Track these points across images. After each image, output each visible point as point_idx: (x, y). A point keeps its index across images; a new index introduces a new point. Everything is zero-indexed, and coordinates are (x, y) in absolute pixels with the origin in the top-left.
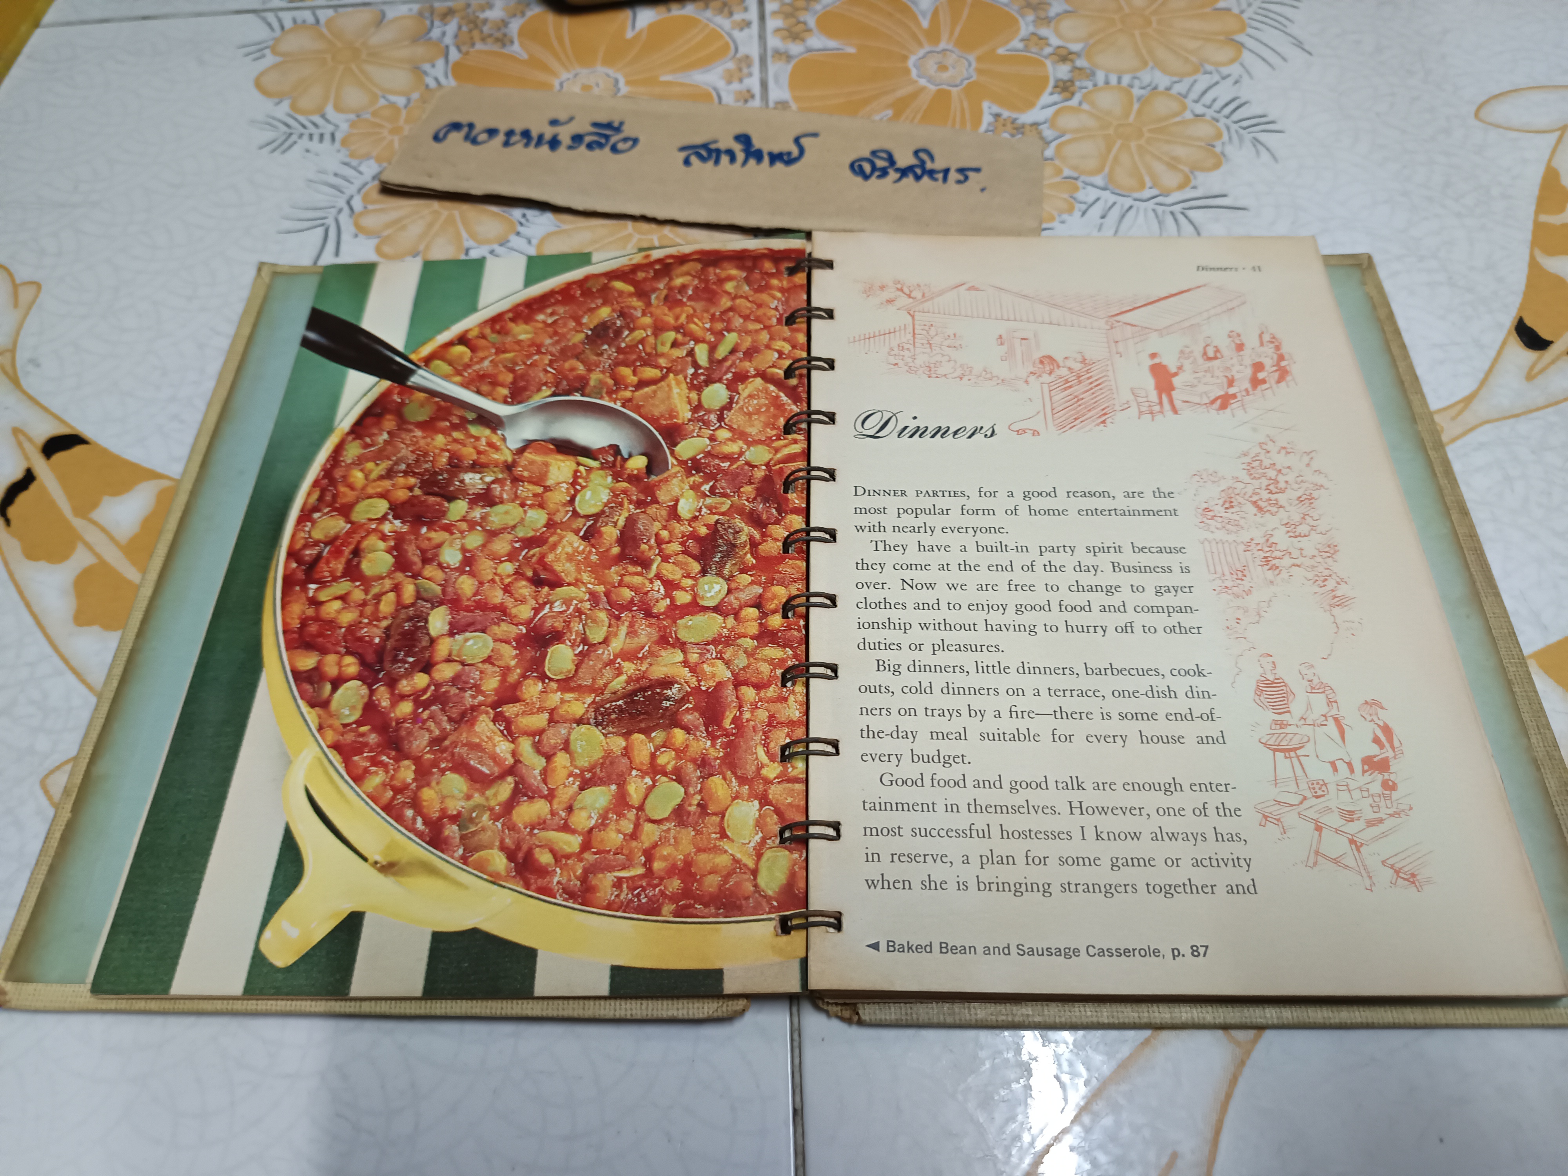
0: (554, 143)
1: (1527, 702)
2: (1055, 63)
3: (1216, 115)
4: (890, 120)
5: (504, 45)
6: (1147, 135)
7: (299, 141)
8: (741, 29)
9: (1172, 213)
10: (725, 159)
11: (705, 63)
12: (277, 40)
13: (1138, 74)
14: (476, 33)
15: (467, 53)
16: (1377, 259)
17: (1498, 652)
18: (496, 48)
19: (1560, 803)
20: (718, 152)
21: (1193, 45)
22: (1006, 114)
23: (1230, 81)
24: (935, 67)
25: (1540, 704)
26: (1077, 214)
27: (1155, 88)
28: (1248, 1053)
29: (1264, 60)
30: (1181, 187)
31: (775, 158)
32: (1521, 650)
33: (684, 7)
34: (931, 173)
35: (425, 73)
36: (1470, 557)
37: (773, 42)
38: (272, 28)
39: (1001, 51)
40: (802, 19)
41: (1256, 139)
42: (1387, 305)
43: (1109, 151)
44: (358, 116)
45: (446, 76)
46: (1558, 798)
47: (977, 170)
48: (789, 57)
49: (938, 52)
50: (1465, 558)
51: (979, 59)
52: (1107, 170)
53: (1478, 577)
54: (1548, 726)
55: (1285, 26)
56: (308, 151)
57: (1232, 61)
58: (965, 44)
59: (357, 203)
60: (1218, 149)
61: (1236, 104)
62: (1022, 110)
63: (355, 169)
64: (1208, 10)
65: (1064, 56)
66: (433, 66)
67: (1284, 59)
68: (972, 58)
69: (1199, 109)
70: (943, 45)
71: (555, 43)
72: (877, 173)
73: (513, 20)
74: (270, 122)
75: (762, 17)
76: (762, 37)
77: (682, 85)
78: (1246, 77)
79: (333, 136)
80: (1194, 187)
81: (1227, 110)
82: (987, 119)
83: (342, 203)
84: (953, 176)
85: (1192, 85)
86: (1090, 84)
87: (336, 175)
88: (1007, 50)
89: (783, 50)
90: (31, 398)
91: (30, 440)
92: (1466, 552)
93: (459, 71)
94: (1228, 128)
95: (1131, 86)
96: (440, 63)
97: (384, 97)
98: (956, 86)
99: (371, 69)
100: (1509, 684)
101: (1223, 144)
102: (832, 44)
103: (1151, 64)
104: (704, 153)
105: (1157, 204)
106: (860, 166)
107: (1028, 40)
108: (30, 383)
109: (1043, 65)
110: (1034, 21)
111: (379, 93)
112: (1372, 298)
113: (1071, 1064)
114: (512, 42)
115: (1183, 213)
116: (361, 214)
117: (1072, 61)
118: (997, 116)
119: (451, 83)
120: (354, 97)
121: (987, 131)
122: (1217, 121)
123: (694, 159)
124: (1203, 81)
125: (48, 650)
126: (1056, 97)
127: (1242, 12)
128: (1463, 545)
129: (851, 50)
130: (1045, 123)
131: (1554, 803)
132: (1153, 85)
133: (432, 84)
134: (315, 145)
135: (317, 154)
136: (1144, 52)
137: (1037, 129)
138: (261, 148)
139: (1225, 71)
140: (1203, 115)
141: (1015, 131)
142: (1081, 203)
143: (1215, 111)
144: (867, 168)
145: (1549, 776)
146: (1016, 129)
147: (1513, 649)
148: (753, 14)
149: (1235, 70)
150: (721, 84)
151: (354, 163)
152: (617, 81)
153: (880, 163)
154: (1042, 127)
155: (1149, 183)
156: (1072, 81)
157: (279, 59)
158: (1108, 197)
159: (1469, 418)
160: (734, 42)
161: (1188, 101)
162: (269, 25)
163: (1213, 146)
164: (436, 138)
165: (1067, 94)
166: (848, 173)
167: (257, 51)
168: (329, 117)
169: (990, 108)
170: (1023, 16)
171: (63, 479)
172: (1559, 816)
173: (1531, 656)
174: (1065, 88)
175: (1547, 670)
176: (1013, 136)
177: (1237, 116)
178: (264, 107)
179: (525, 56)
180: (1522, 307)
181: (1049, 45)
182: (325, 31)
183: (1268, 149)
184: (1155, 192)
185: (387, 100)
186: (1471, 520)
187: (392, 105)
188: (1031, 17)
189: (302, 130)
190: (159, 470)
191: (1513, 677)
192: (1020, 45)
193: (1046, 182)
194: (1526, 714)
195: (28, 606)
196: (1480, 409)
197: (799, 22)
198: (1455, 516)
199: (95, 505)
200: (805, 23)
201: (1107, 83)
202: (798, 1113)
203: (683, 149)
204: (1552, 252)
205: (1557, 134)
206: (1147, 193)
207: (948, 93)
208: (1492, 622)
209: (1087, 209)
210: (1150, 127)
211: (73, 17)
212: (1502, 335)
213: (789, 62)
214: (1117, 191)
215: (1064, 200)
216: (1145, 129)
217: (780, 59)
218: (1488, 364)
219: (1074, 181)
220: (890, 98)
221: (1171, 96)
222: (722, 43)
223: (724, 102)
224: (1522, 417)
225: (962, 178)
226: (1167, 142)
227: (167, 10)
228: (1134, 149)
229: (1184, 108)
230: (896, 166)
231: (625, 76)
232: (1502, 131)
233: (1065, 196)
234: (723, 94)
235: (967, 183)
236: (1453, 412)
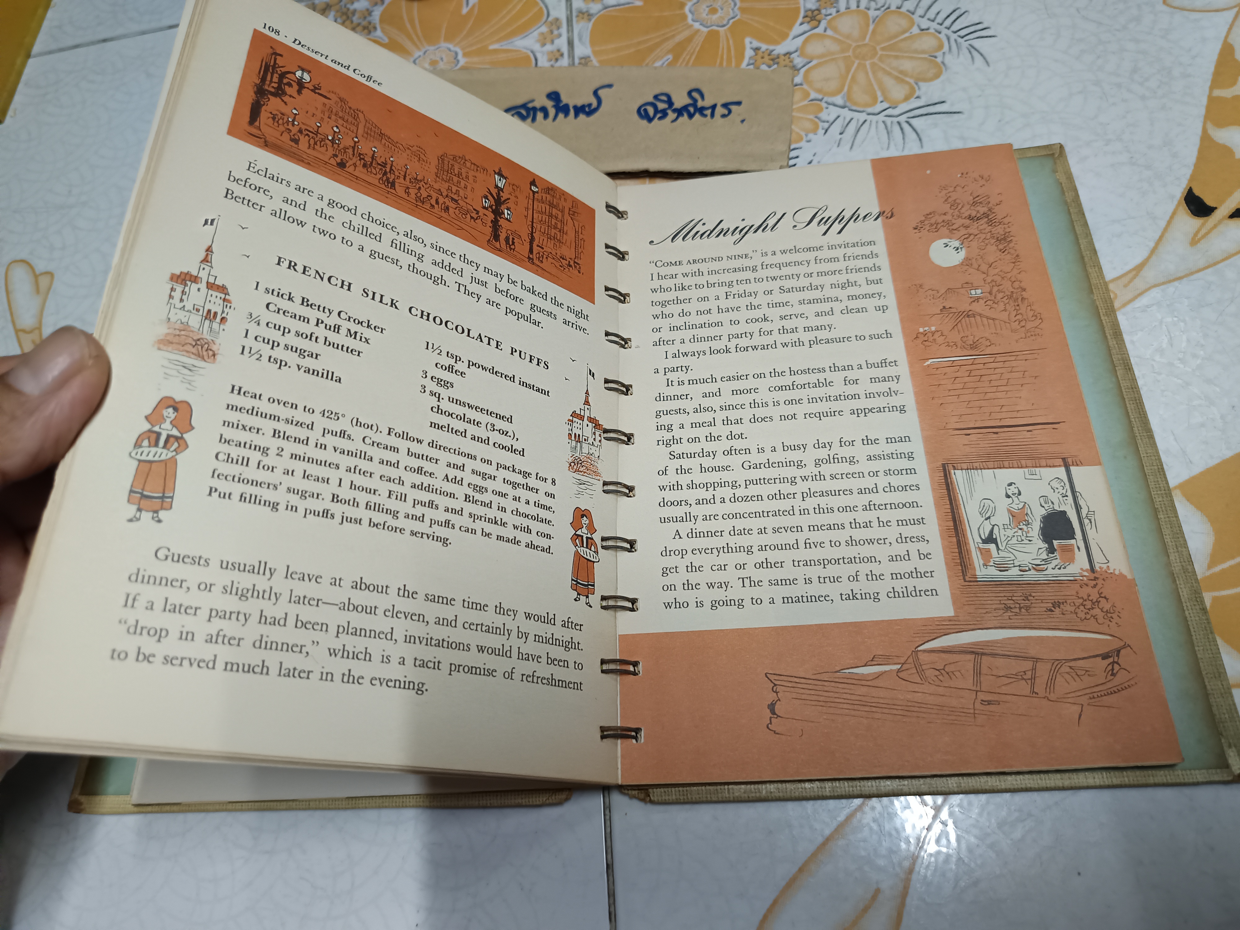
1: (1169, 526)
3: (938, 27)
4: (669, 64)
5: (369, 32)
6: (880, 53)
9: (899, 123)
10: (540, 115)
11: (522, 30)
14: (348, 23)
16: (1067, 149)
17: (1150, 485)
18: (364, 35)
19: (1190, 607)
20: (534, 109)
22: (764, 47)
24: (707, 9)
25: (1180, 526)
26: (821, 132)
27: (889, 8)
30: (907, 99)
31: (580, 110)
32: (1167, 483)
34: (701, 111)
36: (1130, 406)
37: (578, 3)
41: (970, 45)
42: (1074, 189)
43: (848, 71)
46: (1188, 604)
47: (739, 103)
48: (590, 16)
50: (1126, 408)
52: (846, 89)
53: (1136, 424)
54: (1185, 545)
60: (939, 60)
61: (956, 14)
62: (777, 43)
69: (925, 24)
71: (408, 26)
72: (659, 115)
73: (375, 8)
77: (507, 51)
80: (918, 97)
81: (948, 22)
82: (749, 53)
84: (720, 111)
86: (833, 11)
89: (584, 10)
92: (1127, 402)
94: (948, 38)
95: (868, 8)
98: (724, 26)
100: (1156, 511)
101: (944, 53)
104: (524, 112)
105: (886, 116)
106: (645, 110)
112: (1063, 183)
114: (375, 29)
115: (907, 122)
118: (756, 49)
121: (748, 65)
122: (939, 32)
123: (516, 118)
126: (806, 27)
128: (1125, 397)
129: (639, 3)
130: (796, 51)
131: (1185, 608)
132: (886, 6)
137: (789, 58)
140: (928, 29)
141: (771, 62)
142: (824, 122)
143: (938, 24)
144: (651, 111)
145: (1182, 586)
146: (773, 60)
147: (1160, 482)
150: (537, 47)
152: (456, 54)
153: (661, 106)
154: (792, 56)
155: (880, 99)
156: (819, 10)
158: (846, 114)
159: (1139, 284)
160: (547, 7)
161: (916, 17)
163: (936, 57)
165: (814, 23)
166: (636, 116)
169: (751, 43)
172: (1189, 619)
173: (1176, 488)
174: (813, 17)
175: (1189, 498)
176: (770, 67)
177: (956, 26)
179: (386, 40)
180: (1192, 178)
183: (981, 55)
184: (885, 105)
186: (1133, 374)
191: (1159, 506)
193: (794, 107)
194: (1168, 537)
196: (1150, 274)
198: (1120, 372)
201: (848, 8)
202: (610, 867)
203: (506, 111)
204: (1220, 124)
205: (1236, 10)
206: (879, 107)
207: (717, 32)
208: (1144, 460)
209: (829, 127)
210: (883, 45)
211: (54, 47)
212: (1171, 207)
213: (590, 20)
214: (854, 108)
215: (811, 120)
216: (878, 48)
217: (583, 18)
218: (1159, 234)
219: (819, 102)
220: (670, 44)
221: (901, 13)
222: (536, 10)
223: (539, 64)
224: (1185, 279)
225: (726, 112)
226: (897, 57)
227: (120, 31)
228: (868, 67)
229: (912, 23)
230: (674, 107)
231: (463, 49)
232: (1186, 13)
233: (811, 117)
234: (539, 56)
235: (729, 117)
236: (1125, 280)
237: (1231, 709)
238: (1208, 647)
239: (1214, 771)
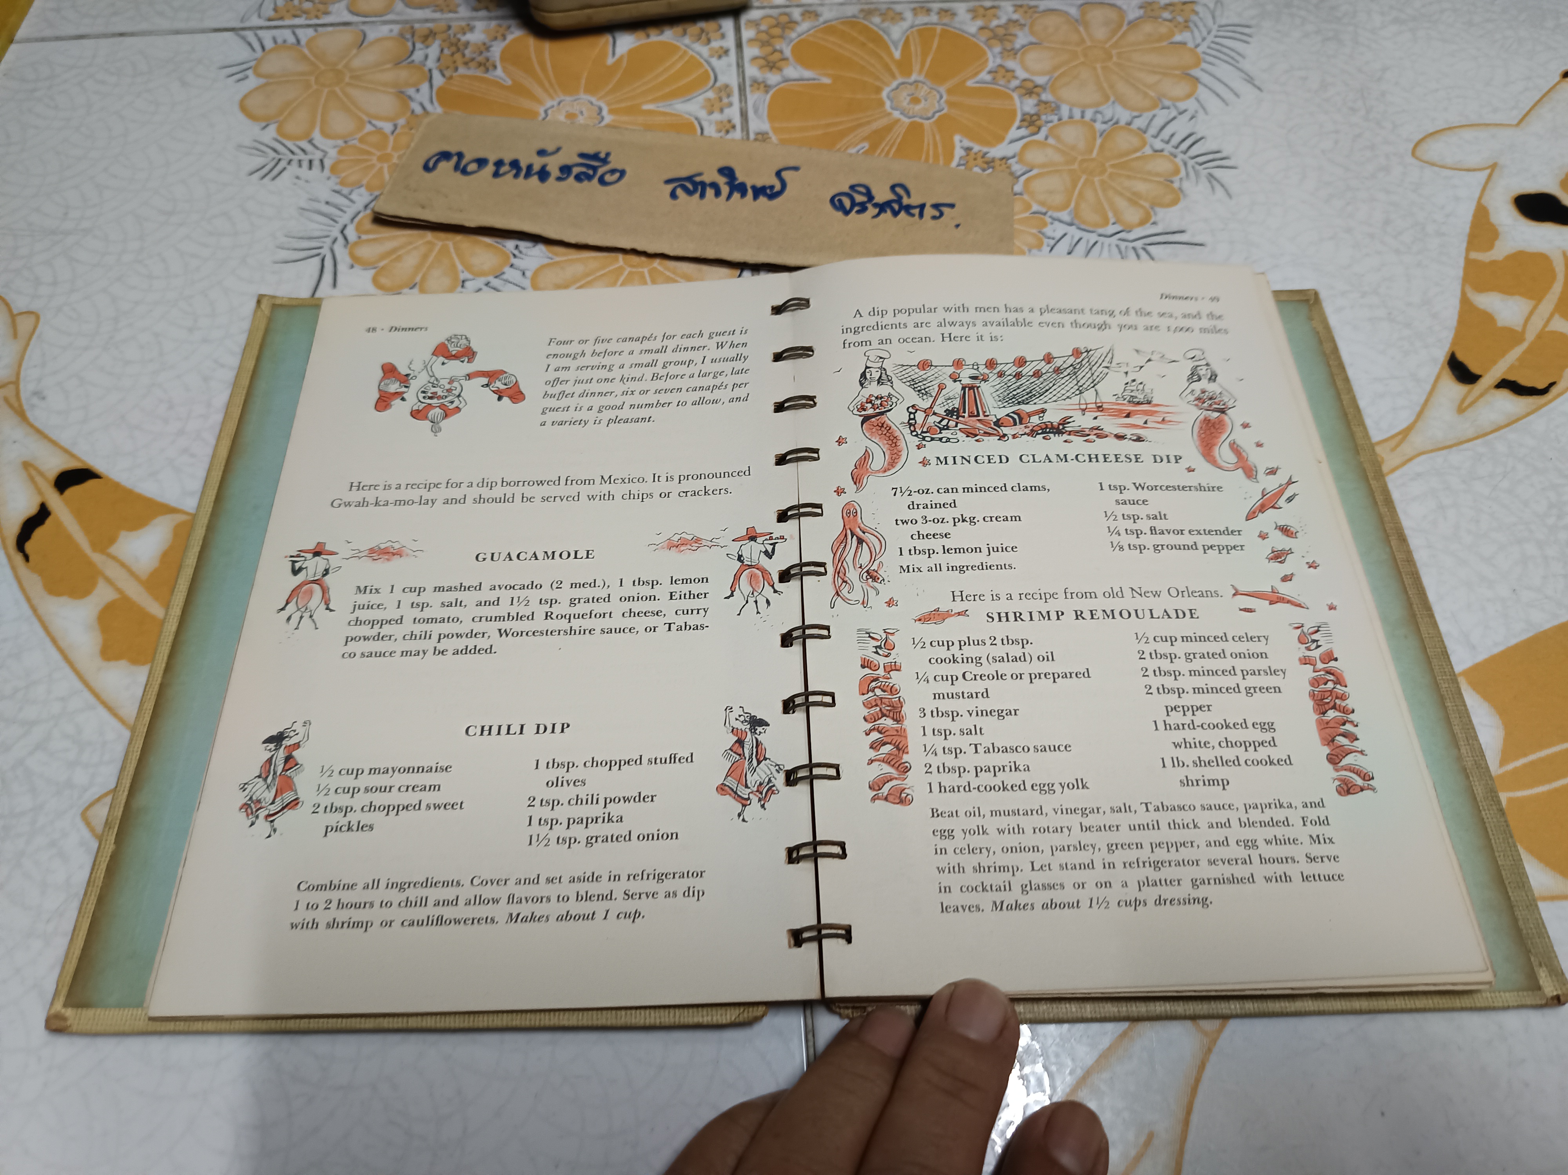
0: (543, 175)
1: (1457, 715)
2: (1021, 96)
3: (1173, 150)
4: (866, 153)
5: (487, 70)
6: (1110, 170)
7: (289, 167)
8: (720, 57)
9: (1134, 249)
10: (710, 192)
11: (685, 92)
12: (259, 61)
13: (1101, 108)
14: (458, 56)
15: (451, 78)
16: (1323, 295)
17: (1432, 670)
18: (479, 73)
19: (1486, 809)
20: (703, 185)
21: (1151, 79)
22: (976, 148)
23: (1186, 116)
24: (908, 98)
25: (1469, 717)
26: (1046, 249)
27: (1117, 123)
28: (1214, 1041)
29: (1218, 95)
30: (1142, 223)
31: (759, 192)
32: (1452, 668)
33: (662, 32)
34: (908, 209)
35: (410, 98)
36: (1408, 581)
37: (752, 71)
38: (253, 50)
39: (970, 83)
40: (778, 47)
41: (1211, 175)
42: (1333, 340)
43: (1074, 186)
44: (346, 142)
45: (432, 102)
46: (1485, 804)
47: (952, 206)
48: (767, 88)
49: (911, 84)
50: (1403, 582)
51: (949, 92)
52: (1073, 205)
53: (1415, 600)
54: (1476, 738)
55: (1237, 62)
56: (298, 178)
57: (1188, 96)
58: (936, 76)
59: (351, 233)
60: (1176, 185)
61: (1192, 139)
62: (991, 144)
63: (346, 197)
64: (1164, 44)
65: (1030, 90)
66: (418, 90)
67: (1237, 95)
68: (943, 90)
69: (1158, 145)
70: (914, 77)
71: (538, 69)
72: (856, 208)
73: (493, 43)
74: (258, 147)
75: (739, 45)
76: (740, 66)
77: (665, 114)
78: (1201, 113)
79: (322, 161)
80: (1154, 223)
81: (1184, 146)
82: (959, 153)
83: (336, 232)
84: (929, 212)
85: (1151, 120)
86: (1055, 118)
87: (327, 203)
88: (977, 82)
89: (760, 80)
90: (39, 432)
91: (41, 473)
92: (1403, 576)
93: (444, 96)
94: (1185, 164)
95: (1094, 121)
96: (425, 87)
97: (370, 122)
98: (928, 119)
99: (354, 93)
100: (1442, 698)
101: (1181, 179)
102: (807, 74)
103: (1112, 99)
104: (690, 186)
105: (1120, 239)
106: (840, 201)
107: (996, 72)
108: (37, 416)
109: (1011, 98)
110: (1001, 53)
111: (365, 118)
112: (1318, 333)
113: (1057, 1055)
114: (495, 67)
115: (1144, 249)
116: (356, 244)
117: (1038, 95)
118: (968, 150)
119: (437, 109)
120: (341, 122)
121: (959, 165)
122: (1175, 156)
123: (679, 192)
124: (1162, 116)
125: (78, 685)
126: (1023, 132)
127: (1197, 46)
128: (1401, 570)
129: (826, 81)
130: (1013, 157)
131: (1480, 807)
132: (1114, 120)
133: (418, 110)
134: (304, 172)
135: (307, 181)
136: (1105, 85)
137: (1006, 164)
138: (252, 173)
139: (1182, 105)
140: (1162, 151)
141: (986, 166)
142: (1049, 238)
143: (1173, 147)
144: (847, 203)
145: (1477, 783)
146: (987, 163)
147: (1445, 666)
148: (730, 42)
149: (1190, 105)
150: (702, 114)
151: (345, 191)
152: (600, 109)
153: (859, 198)
154: (1010, 161)
155: (1112, 219)
156: (1038, 115)
157: (262, 81)
158: (1074, 232)
159: (1407, 449)
160: (713, 70)
161: (1147, 136)
162: (250, 44)
163: (1172, 182)
164: (427, 168)
165: (1033, 129)
166: (829, 207)
167: (239, 72)
168: (315, 142)
169: (961, 141)
170: (990, 47)
171: (78, 514)
172: (1486, 820)
173: (1461, 674)
174: (1031, 122)
175: (1476, 686)
176: (984, 170)
177: (1194, 151)
178: (250, 131)
179: (509, 82)
180: (1456, 341)
181: (1015, 77)
182: (306, 51)
183: (1222, 186)
184: (1118, 228)
185: (374, 126)
186: (1408, 546)
187: (379, 131)
188: (997, 49)
189: (291, 156)
190: (173, 504)
191: (1445, 693)
192: (988, 78)
193: (1016, 218)
194: (1456, 726)
195: (54, 641)
196: (1417, 440)
197: (775, 51)
198: (1394, 543)
199: (112, 540)
200: (781, 52)
201: (1071, 117)
203: (668, 182)
204: (1481, 288)
205: (1488, 171)
206: (1111, 229)
207: (921, 125)
208: (1427, 641)
209: (1055, 245)
210: (1113, 162)
211: (48, 33)
212: (1436, 369)
213: (767, 92)
214: (1083, 227)
215: (1034, 235)
216: (1107, 164)
217: (758, 89)
218: (1424, 397)
219: (1042, 216)
220: (866, 131)
221: (1131, 131)
222: (701, 71)
223: (706, 133)
224: (1454, 448)
225: (937, 214)
226: (1129, 177)
227: (144, 26)
228: (1097, 184)
229: (1144, 143)
230: (875, 201)
231: (608, 104)
232: (1436, 169)
233: (1034, 231)
234: (705, 124)
235: (942, 219)
236: (1393, 443)
237: (1539, 925)
238: (1509, 853)
239: (1525, 993)
